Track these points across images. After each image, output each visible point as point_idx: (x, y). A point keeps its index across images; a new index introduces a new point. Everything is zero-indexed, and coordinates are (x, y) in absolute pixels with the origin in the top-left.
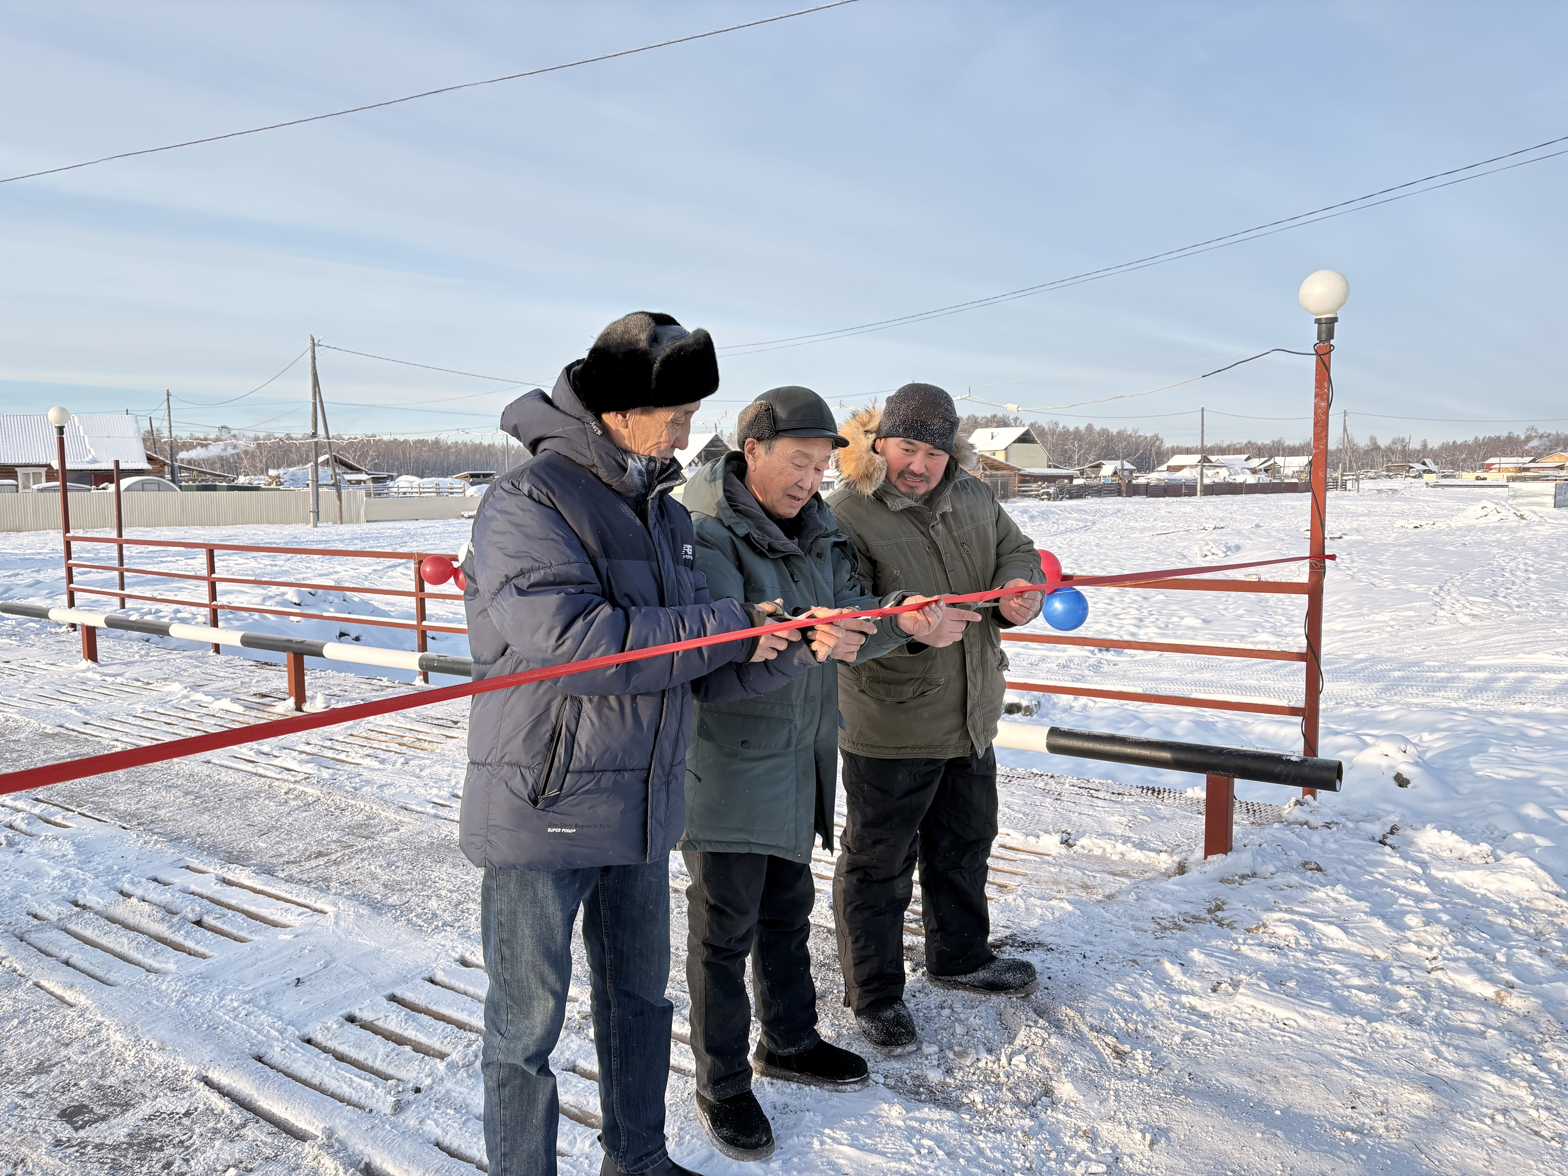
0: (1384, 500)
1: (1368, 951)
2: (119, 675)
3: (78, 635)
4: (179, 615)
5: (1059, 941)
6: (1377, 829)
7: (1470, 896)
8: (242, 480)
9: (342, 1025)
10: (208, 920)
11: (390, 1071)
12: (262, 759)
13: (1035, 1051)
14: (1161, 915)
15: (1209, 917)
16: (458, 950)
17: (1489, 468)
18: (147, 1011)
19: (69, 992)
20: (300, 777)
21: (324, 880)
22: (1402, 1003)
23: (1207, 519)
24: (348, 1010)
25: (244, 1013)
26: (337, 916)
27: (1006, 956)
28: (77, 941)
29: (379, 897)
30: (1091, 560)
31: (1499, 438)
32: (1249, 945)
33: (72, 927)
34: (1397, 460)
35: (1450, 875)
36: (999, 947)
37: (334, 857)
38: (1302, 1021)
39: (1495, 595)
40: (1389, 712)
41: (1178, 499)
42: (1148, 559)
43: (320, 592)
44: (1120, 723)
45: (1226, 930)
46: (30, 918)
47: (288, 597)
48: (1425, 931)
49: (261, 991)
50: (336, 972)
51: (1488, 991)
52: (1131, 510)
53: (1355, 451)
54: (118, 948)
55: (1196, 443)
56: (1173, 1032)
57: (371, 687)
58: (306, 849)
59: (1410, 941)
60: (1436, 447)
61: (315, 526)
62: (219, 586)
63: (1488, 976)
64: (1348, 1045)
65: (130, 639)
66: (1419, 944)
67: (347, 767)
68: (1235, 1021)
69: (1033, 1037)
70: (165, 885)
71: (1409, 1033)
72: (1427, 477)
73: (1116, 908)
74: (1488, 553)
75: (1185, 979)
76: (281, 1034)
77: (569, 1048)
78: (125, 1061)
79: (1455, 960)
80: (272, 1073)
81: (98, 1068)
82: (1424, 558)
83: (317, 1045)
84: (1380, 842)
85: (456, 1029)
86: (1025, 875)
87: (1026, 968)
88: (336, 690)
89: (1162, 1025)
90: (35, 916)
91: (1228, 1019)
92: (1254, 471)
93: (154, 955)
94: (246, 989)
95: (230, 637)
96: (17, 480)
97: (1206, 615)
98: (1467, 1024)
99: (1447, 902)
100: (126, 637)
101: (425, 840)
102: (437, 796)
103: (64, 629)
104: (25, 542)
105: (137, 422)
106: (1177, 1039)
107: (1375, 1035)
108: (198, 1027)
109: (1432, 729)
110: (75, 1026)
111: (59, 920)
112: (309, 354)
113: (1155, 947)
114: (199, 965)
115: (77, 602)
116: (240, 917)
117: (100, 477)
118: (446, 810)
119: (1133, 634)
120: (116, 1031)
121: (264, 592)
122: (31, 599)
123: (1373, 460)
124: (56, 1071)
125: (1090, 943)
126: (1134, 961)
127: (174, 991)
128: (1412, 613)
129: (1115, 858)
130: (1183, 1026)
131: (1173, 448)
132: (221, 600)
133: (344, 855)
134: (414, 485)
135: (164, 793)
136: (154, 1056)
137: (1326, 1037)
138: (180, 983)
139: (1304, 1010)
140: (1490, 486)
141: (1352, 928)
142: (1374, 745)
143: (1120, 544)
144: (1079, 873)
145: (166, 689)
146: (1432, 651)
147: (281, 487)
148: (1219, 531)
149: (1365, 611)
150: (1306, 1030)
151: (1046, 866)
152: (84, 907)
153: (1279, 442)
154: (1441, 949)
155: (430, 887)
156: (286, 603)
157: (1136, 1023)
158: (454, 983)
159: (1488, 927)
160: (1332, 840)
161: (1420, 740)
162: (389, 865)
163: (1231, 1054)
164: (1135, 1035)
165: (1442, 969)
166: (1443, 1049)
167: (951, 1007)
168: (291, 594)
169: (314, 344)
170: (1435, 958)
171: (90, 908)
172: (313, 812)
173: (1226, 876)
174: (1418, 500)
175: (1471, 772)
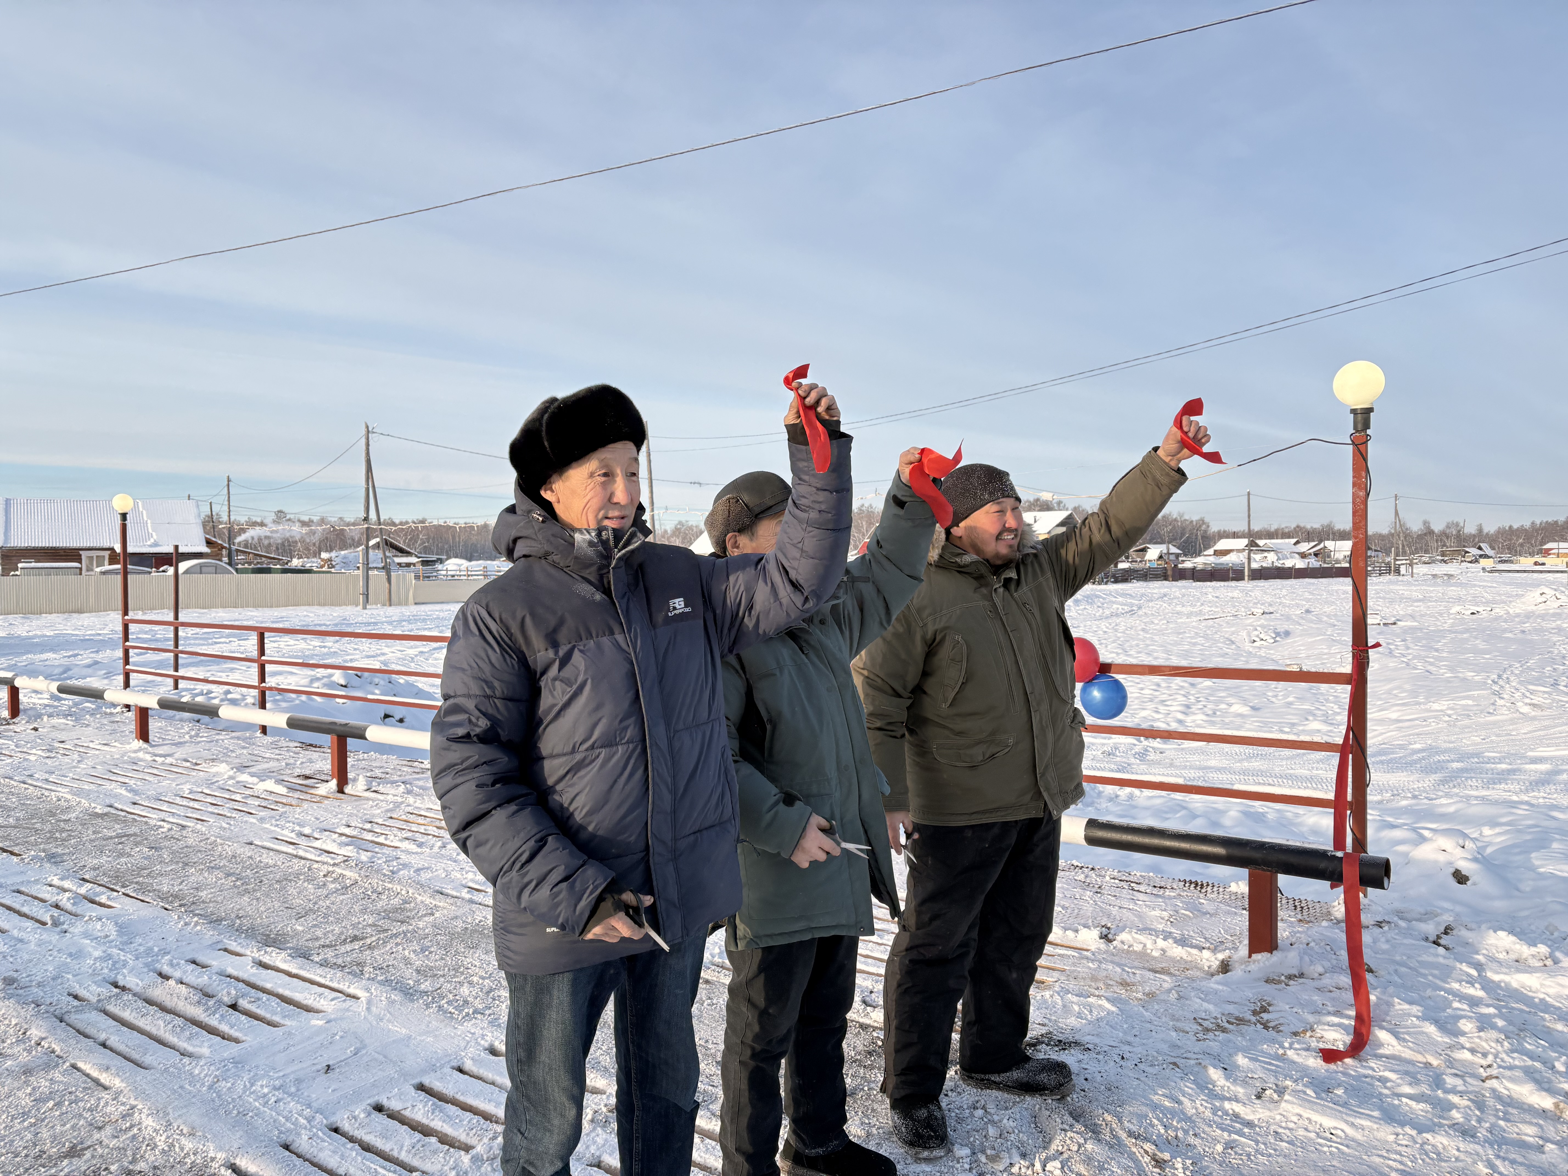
0: (1440, 585)
1: (1420, 1058)
2: (168, 755)
3: (131, 715)
4: (229, 696)
5: (1096, 1040)
6: (1431, 929)
7: (1526, 1000)
8: (296, 563)
9: (369, 1115)
10: (243, 1003)
11: (415, 1162)
12: (303, 841)
13: (1070, 1157)
14: (1203, 1015)
15: (1253, 1019)
16: (488, 1038)
17: (1547, 552)
18: (180, 1095)
19: (104, 1075)
20: (340, 859)
21: (358, 964)
22: (1455, 1114)
23: (1255, 603)
24: (376, 1098)
25: (273, 1099)
26: (369, 1002)
27: (1041, 1056)
28: (115, 1023)
29: (411, 982)
30: (1137, 645)
31: (1556, 522)
32: (1296, 1049)
33: (111, 1008)
34: (1451, 545)
35: (1507, 978)
36: (1034, 1045)
37: (368, 941)
38: (1350, 1131)
39: (1555, 684)
40: (1447, 804)
41: (1226, 583)
42: (1195, 644)
43: (366, 674)
44: (1166, 812)
45: (1272, 1033)
46: (71, 998)
47: (335, 679)
48: (1479, 1037)
49: (292, 1077)
50: (366, 1059)
51: (1546, 1102)
52: (1178, 594)
53: (1407, 535)
54: (154, 1031)
55: (1242, 527)
56: (1216, 1140)
57: (412, 770)
58: (342, 933)
59: (1463, 1048)
60: (1492, 532)
61: (365, 608)
62: (269, 668)
63: (1546, 1086)
64: (1398, 1157)
65: (181, 720)
66: (1473, 1051)
67: (386, 850)
68: (1280, 1130)
69: (1068, 1142)
70: (203, 967)
71: (1462, 1146)
72: (1483, 562)
73: (1156, 1007)
74: (1548, 640)
75: (1228, 1084)
76: (309, 1122)
77: (595, 1142)
78: (156, 1146)
79: (1511, 1068)
80: (298, 1162)
81: (129, 1153)
82: (1482, 646)
83: (344, 1135)
84: (1434, 942)
85: (482, 1121)
86: (1064, 971)
87: (1061, 1068)
88: (378, 773)
89: (1204, 1132)
90: (76, 997)
91: (1273, 1128)
92: (1303, 556)
93: (189, 1039)
94: (276, 1075)
95: (276, 719)
96: (80, 563)
97: (1255, 702)
98: (1524, 1137)
99: (1504, 1007)
100: (177, 717)
101: (460, 924)
102: (472, 880)
103: (119, 709)
104: (86, 623)
105: (198, 506)
106: (1219, 1148)
107: (1426, 1147)
108: (228, 1113)
109: (1493, 824)
110: (109, 1109)
111: (99, 1001)
112: (363, 441)
113: (1196, 1050)
114: (233, 1049)
115: (132, 683)
116: (275, 1001)
117: (161, 560)
118: (481, 895)
119: (1180, 722)
120: (148, 1115)
121: (313, 673)
122: (88, 679)
123: (1427, 545)
124: (88, 1154)
125: (1129, 1044)
126: (1175, 1064)
127: (206, 1076)
128: (1470, 702)
129: (1156, 954)
130: (1226, 1134)
131: (1219, 532)
132: (270, 681)
133: (379, 939)
134: (462, 568)
135: (206, 875)
136: (184, 1141)
137: (1375, 1148)
138: (212, 1068)
139: (1352, 1119)
140: (1549, 572)
141: (1404, 1033)
142: (1431, 840)
143: (1166, 629)
144: (1118, 970)
145: (214, 770)
146: (1492, 741)
147: (333, 570)
148: (1267, 616)
149: (1421, 699)
150: (1353, 1140)
151: (1085, 962)
152: (123, 989)
153: (1329, 526)
154: (1496, 1056)
155: (462, 973)
156: (332, 685)
157: (1176, 1129)
158: (483, 1072)
159: (1547, 1034)
160: (1383, 939)
161: (1481, 834)
162: (423, 950)
163: (1276, 1165)
164: (1175, 1143)
165: (1497, 1078)
166: (1498, 1163)
167: (984, 1108)
168: (338, 677)
169: (368, 432)
170: (1489, 1066)
171: (129, 990)
172: (350, 896)
173: (1272, 976)
174: (1475, 586)
175: (1533, 869)
